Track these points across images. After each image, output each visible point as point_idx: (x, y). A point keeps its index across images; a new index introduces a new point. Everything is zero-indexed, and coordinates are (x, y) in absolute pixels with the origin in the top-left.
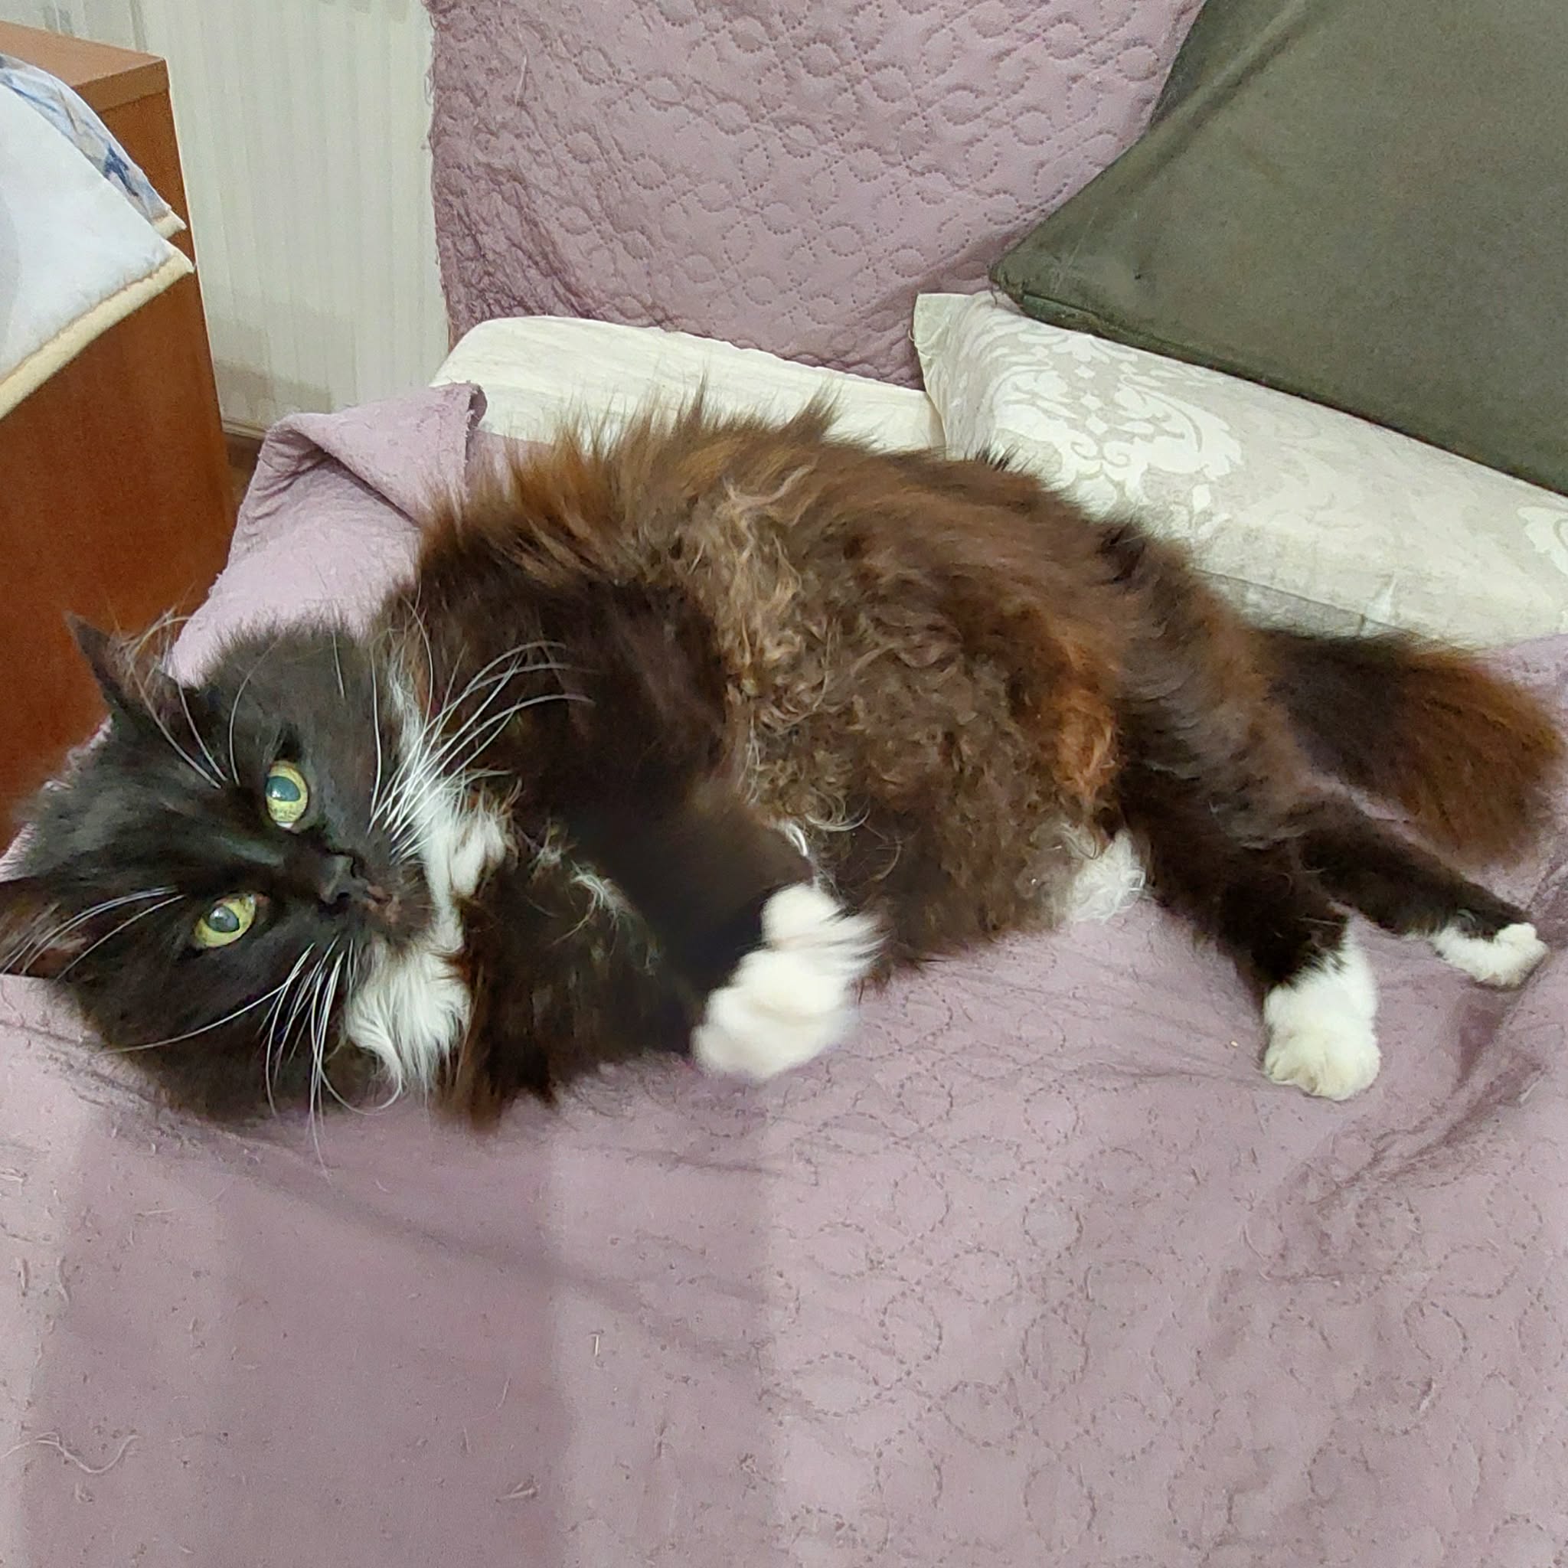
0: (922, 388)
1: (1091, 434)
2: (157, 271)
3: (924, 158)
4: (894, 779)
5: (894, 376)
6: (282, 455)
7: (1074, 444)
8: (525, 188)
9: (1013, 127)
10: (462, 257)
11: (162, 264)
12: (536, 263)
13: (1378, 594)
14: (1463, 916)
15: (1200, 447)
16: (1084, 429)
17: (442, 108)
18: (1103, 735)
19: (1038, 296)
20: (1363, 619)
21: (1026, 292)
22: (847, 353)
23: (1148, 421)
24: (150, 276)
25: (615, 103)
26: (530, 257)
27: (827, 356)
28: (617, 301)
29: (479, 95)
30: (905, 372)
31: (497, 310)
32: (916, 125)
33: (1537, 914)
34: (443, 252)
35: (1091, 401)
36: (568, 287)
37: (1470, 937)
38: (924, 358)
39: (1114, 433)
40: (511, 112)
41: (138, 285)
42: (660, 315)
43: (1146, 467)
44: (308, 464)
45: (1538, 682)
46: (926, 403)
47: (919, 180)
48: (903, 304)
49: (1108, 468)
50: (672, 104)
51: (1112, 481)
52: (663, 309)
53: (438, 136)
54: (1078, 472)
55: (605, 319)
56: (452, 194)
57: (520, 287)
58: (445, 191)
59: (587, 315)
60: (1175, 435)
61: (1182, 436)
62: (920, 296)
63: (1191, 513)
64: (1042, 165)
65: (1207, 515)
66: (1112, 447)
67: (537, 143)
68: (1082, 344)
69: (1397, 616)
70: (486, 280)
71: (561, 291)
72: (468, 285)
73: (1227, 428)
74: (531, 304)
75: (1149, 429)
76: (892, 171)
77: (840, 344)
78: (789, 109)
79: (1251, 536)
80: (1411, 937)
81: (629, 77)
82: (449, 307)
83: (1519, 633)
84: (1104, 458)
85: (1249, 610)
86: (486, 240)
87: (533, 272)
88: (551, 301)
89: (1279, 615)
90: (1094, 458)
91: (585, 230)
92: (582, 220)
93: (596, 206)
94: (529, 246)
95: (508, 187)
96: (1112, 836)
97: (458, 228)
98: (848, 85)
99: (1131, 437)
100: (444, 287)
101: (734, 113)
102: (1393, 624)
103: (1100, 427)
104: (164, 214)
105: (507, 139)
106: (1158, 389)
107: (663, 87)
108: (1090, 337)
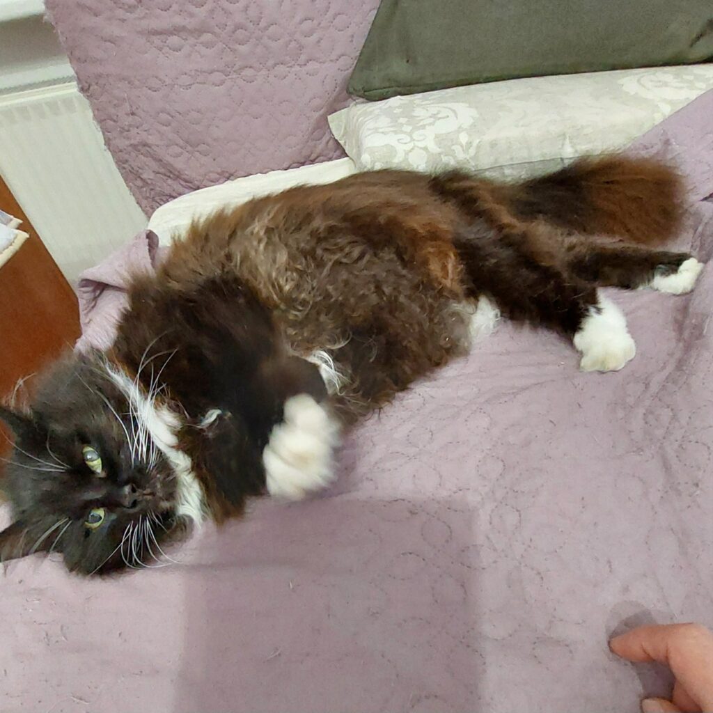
0: (347, 156)
1: (405, 133)
2: (13, 242)
3: (303, 58)
4: (359, 314)
5: (334, 156)
6: (85, 292)
7: (398, 140)
8: (150, 147)
9: (333, 26)
10: (140, 188)
11: (15, 238)
12: (169, 177)
13: (563, 145)
14: (660, 268)
15: (457, 117)
16: (402, 132)
17: (105, 131)
18: (450, 257)
19: (370, 90)
20: (562, 159)
21: (365, 91)
22: (310, 156)
23: (431, 117)
24: (11, 245)
25: (169, 95)
26: (165, 175)
27: (303, 161)
28: (207, 177)
29: (115, 118)
30: (338, 153)
31: (162, 203)
32: (293, 45)
33: (694, 253)
34: (130, 188)
35: (402, 120)
36: (186, 181)
37: (667, 276)
38: (342, 142)
39: (416, 128)
40: (131, 118)
41: (6, 250)
42: (227, 175)
43: (434, 136)
44: (98, 292)
45: (655, 152)
46: (351, 161)
47: (305, 68)
48: (323, 124)
49: (417, 143)
50: (191, 85)
51: (421, 148)
52: (227, 172)
53: (108, 142)
54: (405, 151)
55: (206, 187)
56: (123, 163)
57: (168, 190)
58: (121, 163)
59: (198, 188)
60: (443, 118)
61: (448, 116)
62: (330, 118)
63: (462, 146)
64: (353, 36)
65: (470, 144)
66: (416, 135)
67: (145, 126)
68: (396, 101)
69: (576, 151)
70: (153, 193)
71: (184, 184)
72: (147, 198)
73: (467, 105)
74: (174, 194)
75: (432, 119)
76: (293, 69)
77: (305, 152)
78: (239, 64)
79: (493, 145)
80: (641, 288)
81: (168, 81)
82: (143, 210)
83: (637, 134)
84: (414, 140)
85: (509, 179)
86: (144, 176)
87: (170, 181)
88: (181, 189)
89: (524, 174)
90: (410, 142)
91: (182, 153)
92: (178, 150)
93: (181, 143)
94: (162, 170)
95: (143, 150)
96: (478, 301)
97: (131, 176)
98: (257, 42)
99: (423, 127)
100: (138, 203)
101: (217, 77)
102: (577, 155)
103: (408, 129)
104: (11, 220)
105: (134, 131)
106: (433, 103)
107: (185, 80)
108: (399, 97)
